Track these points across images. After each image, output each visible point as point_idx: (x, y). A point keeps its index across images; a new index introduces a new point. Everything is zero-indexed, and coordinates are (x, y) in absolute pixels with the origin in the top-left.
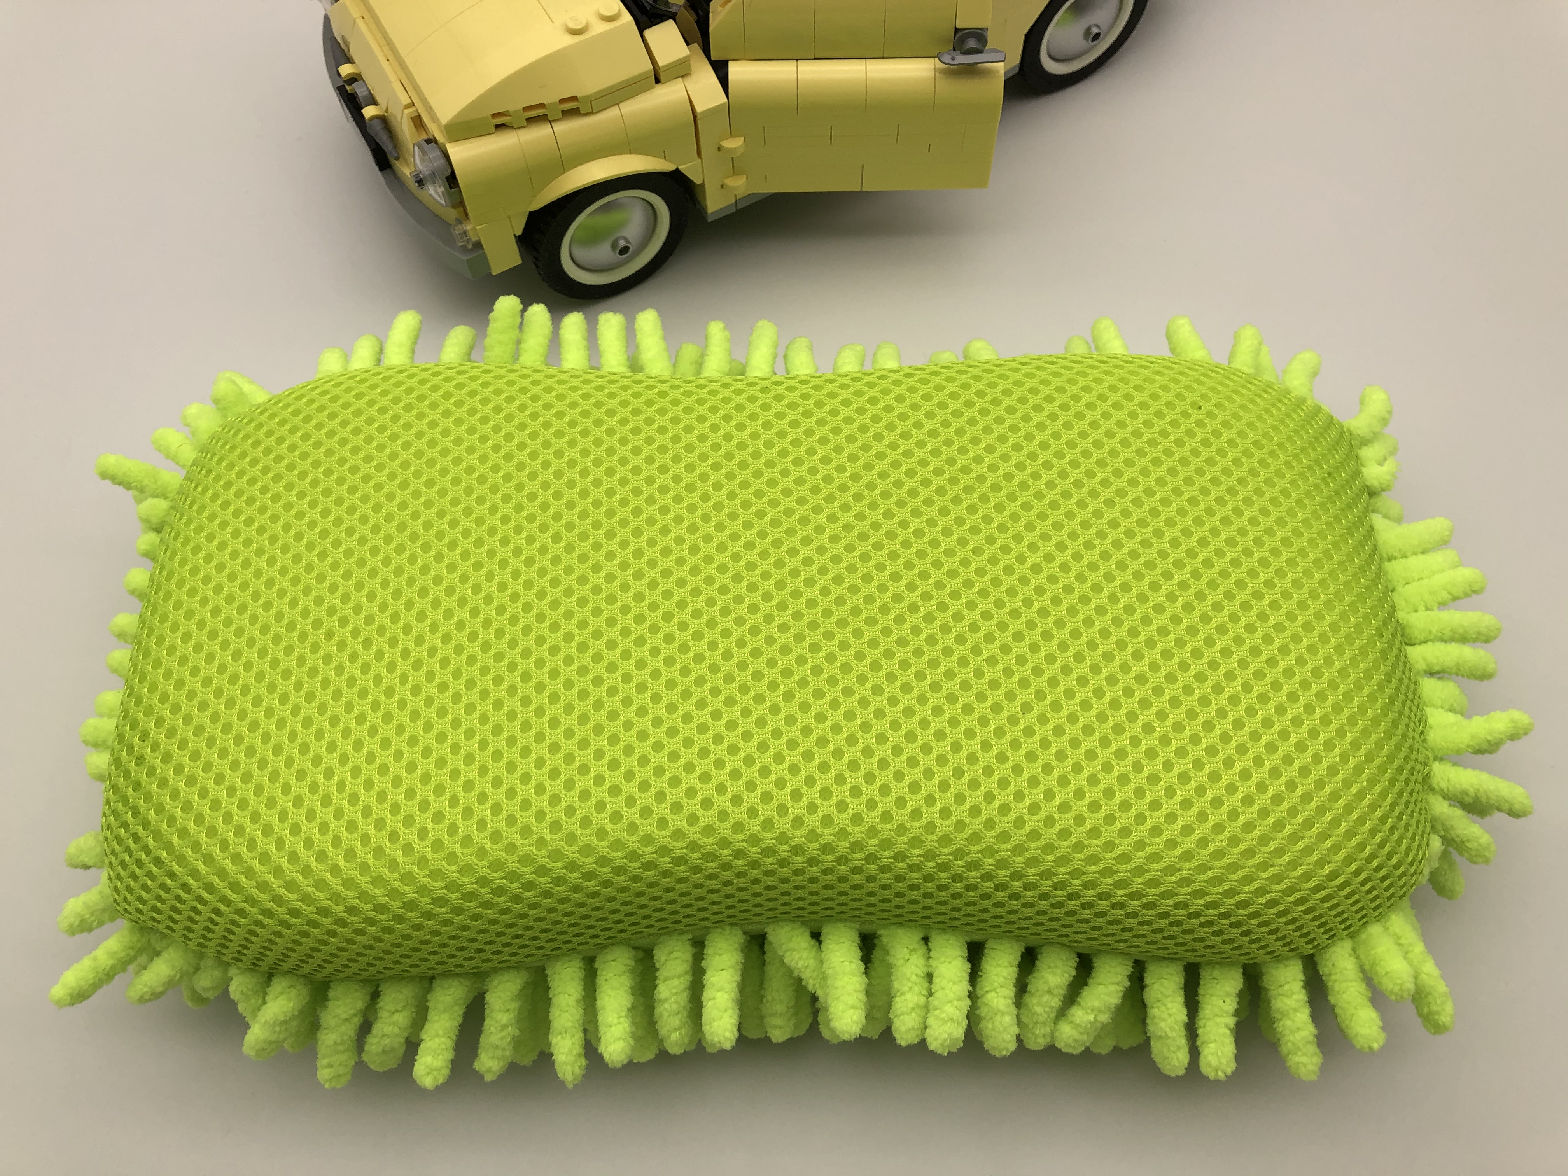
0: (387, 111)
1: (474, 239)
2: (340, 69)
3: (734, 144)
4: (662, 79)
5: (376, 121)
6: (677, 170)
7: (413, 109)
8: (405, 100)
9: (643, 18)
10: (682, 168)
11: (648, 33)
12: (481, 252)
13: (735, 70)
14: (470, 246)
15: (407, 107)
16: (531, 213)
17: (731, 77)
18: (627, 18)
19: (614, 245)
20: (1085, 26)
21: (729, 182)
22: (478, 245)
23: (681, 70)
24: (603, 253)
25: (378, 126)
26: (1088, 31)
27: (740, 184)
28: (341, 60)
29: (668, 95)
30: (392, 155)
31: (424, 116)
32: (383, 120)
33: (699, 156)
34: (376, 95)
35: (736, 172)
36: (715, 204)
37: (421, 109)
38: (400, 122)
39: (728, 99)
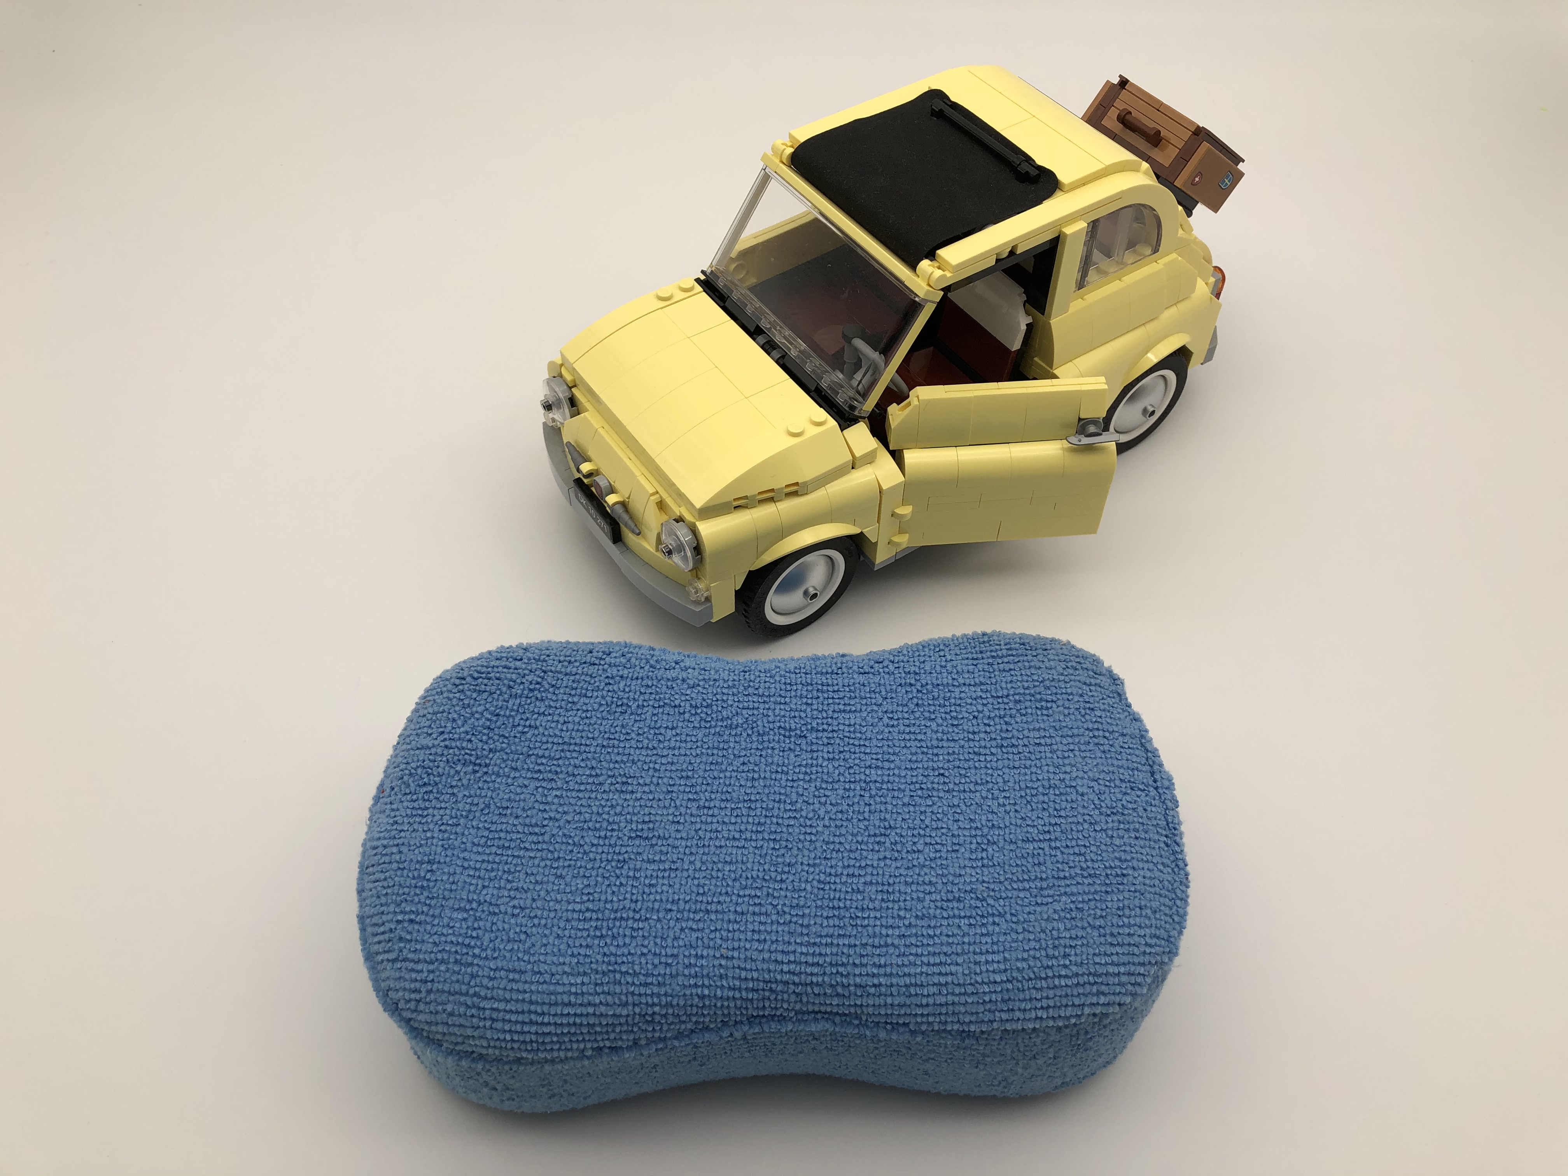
0: (629, 498)
1: (705, 595)
2: (579, 466)
3: (906, 510)
4: (857, 466)
5: (617, 507)
6: (862, 532)
7: (657, 496)
8: (651, 490)
9: (842, 423)
10: (865, 531)
11: (845, 432)
12: (709, 604)
13: (911, 457)
14: (703, 600)
15: (653, 494)
16: (749, 571)
17: (907, 461)
18: (832, 423)
19: (806, 593)
20: (1143, 407)
21: (896, 539)
22: (708, 599)
23: (869, 458)
24: (795, 599)
25: (619, 509)
26: (1145, 410)
27: (904, 541)
28: (580, 459)
29: (862, 477)
30: (633, 532)
31: (669, 501)
32: (624, 504)
33: (878, 522)
34: (617, 485)
35: (901, 531)
36: (882, 556)
37: (665, 496)
38: (642, 507)
39: (905, 478)
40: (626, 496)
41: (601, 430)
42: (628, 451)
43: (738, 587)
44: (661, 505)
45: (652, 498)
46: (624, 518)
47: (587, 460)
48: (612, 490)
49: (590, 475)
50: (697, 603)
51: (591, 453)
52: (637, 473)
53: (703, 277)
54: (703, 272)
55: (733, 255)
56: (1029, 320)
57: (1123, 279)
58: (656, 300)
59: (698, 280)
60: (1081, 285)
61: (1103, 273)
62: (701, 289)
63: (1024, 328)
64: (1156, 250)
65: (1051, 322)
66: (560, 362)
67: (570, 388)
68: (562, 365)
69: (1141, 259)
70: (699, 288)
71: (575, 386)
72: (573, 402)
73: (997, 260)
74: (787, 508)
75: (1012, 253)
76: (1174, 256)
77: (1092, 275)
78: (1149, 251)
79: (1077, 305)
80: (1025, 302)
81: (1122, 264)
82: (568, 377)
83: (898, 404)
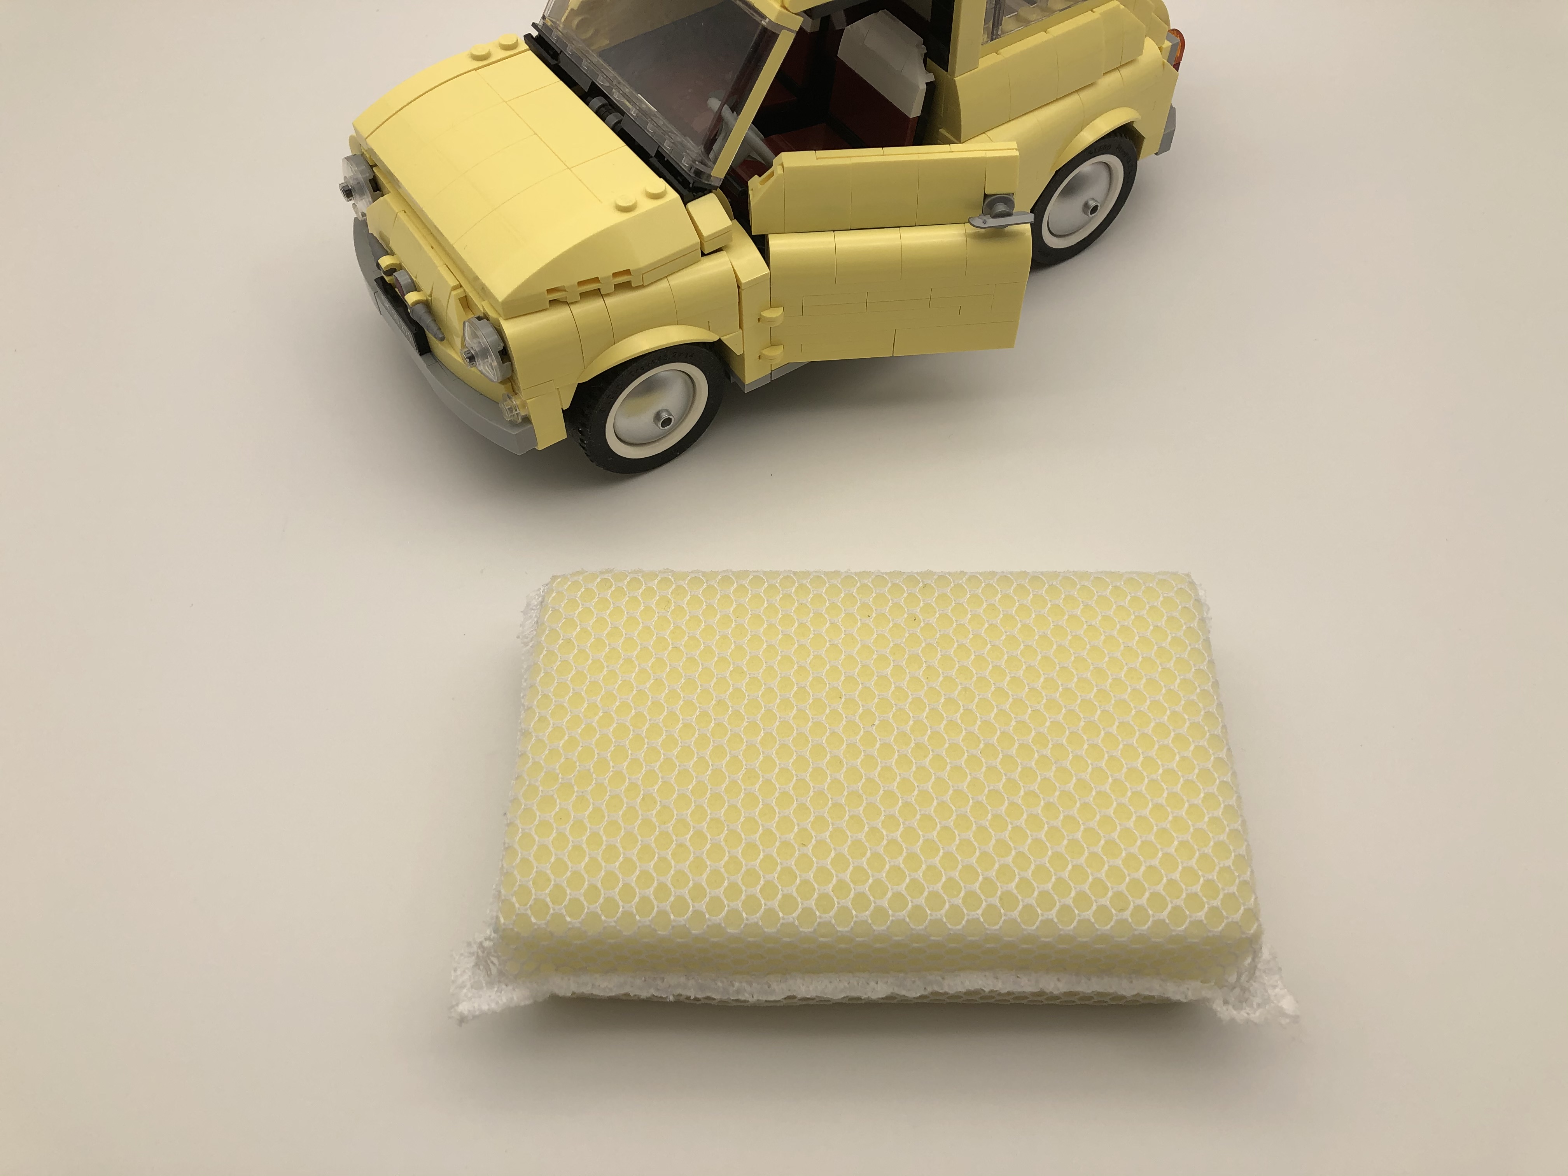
0: (431, 295)
1: (523, 413)
2: (380, 261)
3: (773, 314)
4: (707, 253)
5: (420, 306)
6: (720, 339)
7: (461, 290)
8: (452, 283)
9: (685, 194)
11: (689, 205)
12: (529, 426)
13: (775, 243)
14: (519, 421)
15: (455, 288)
16: (579, 384)
17: (771, 249)
18: (673, 196)
19: (656, 418)
20: (1083, 202)
21: (767, 353)
22: (527, 419)
23: (721, 241)
24: (647, 425)
25: (421, 309)
26: (1085, 206)
27: (778, 356)
28: (380, 253)
29: (715, 268)
30: (439, 338)
31: (472, 295)
32: (425, 302)
33: (740, 327)
34: (419, 280)
35: (773, 342)
36: (752, 375)
37: (469, 291)
38: (445, 305)
39: (770, 270)
40: (429, 293)
41: (401, 215)
43: (566, 406)
44: (464, 301)
45: (454, 295)
46: (426, 321)
47: (389, 252)
48: (415, 288)
49: (391, 271)
50: (514, 424)
51: (391, 243)
52: (440, 266)
53: (534, 33)
54: (533, 26)
56: (931, 78)
57: (1050, 30)
58: (469, 60)
59: (526, 37)
60: (993, 35)
61: (1026, 21)
62: (528, 48)
63: (922, 89)
65: (956, 80)
66: (359, 136)
67: (372, 168)
69: (1072, 5)
70: (526, 47)
71: (376, 165)
72: (374, 184)
74: (619, 305)
76: (1115, 4)
77: (1008, 22)
79: (990, 61)
80: (925, 56)
81: (1048, 12)
82: (369, 157)
83: (760, 176)
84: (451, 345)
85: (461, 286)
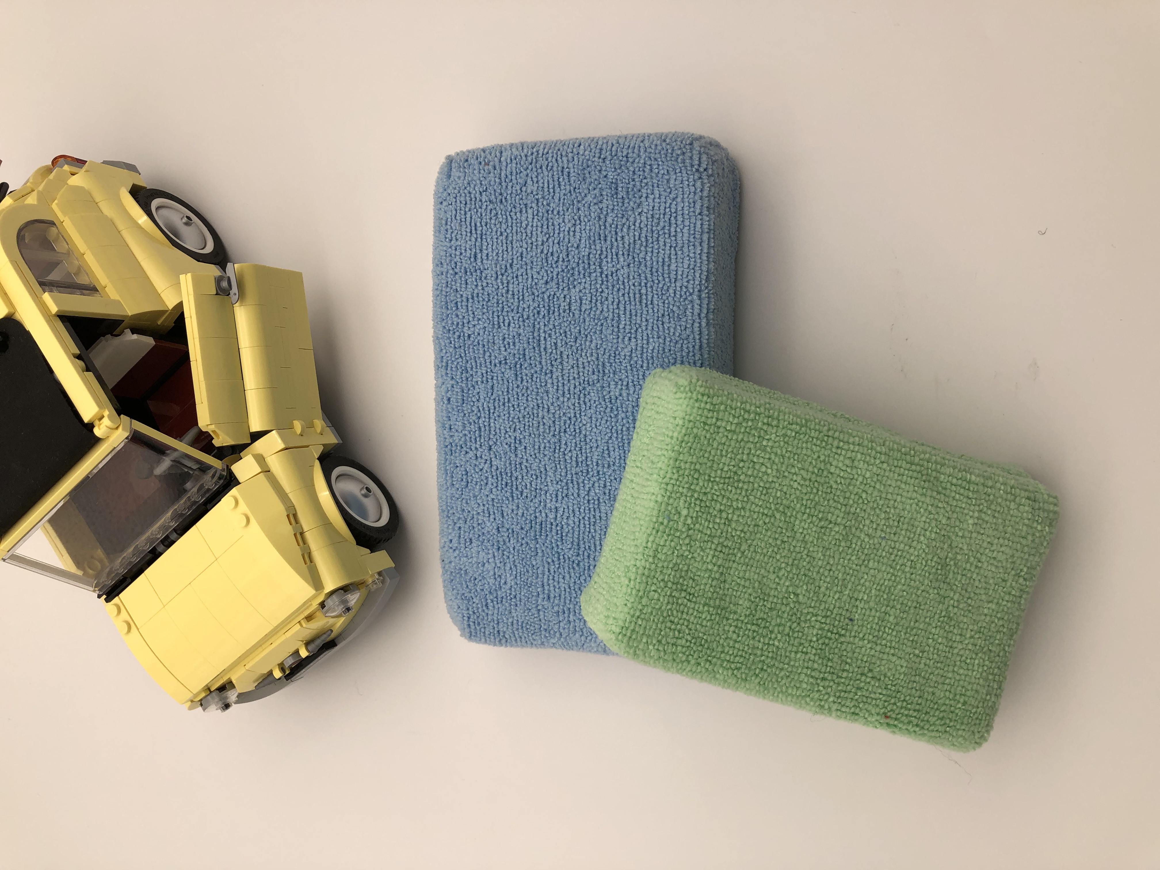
0: (302, 641)
1: (377, 576)
2: (276, 678)
3: (298, 426)
4: (268, 470)
6: (319, 459)
7: (302, 622)
8: (298, 627)
9: (233, 483)
10: (317, 456)
11: (240, 481)
12: (383, 572)
13: (255, 426)
15: (301, 625)
16: (357, 544)
17: (260, 429)
18: (234, 492)
19: (366, 496)
20: (185, 227)
21: (318, 429)
24: (369, 503)
25: (311, 647)
27: (319, 424)
28: (270, 679)
29: (276, 464)
30: (330, 635)
31: (306, 613)
32: (307, 644)
33: (307, 446)
34: (292, 650)
35: (312, 426)
36: (332, 439)
37: (303, 616)
38: (310, 631)
39: (272, 430)
40: (301, 643)
41: (247, 667)
42: (264, 646)
43: (368, 551)
44: (309, 618)
45: (304, 625)
46: (319, 643)
47: (270, 673)
48: (297, 652)
49: (283, 670)
50: (383, 582)
51: (265, 671)
52: (283, 638)
53: (104, 597)
54: (99, 596)
55: (80, 573)
56: (128, 331)
57: (82, 252)
58: (131, 635)
59: (108, 600)
60: (92, 289)
61: (79, 270)
62: (117, 598)
63: (135, 337)
64: (52, 223)
65: (130, 315)
66: (190, 702)
67: (211, 692)
68: (192, 701)
69: (63, 237)
70: (116, 600)
71: (209, 689)
72: (222, 689)
73: (88, 370)
74: (307, 522)
75: (79, 357)
76: (54, 206)
77: (82, 280)
78: (54, 229)
79: (112, 293)
80: (112, 335)
81: (69, 253)
82: (203, 695)
83: (213, 438)
84: (333, 625)
85: (299, 622)
